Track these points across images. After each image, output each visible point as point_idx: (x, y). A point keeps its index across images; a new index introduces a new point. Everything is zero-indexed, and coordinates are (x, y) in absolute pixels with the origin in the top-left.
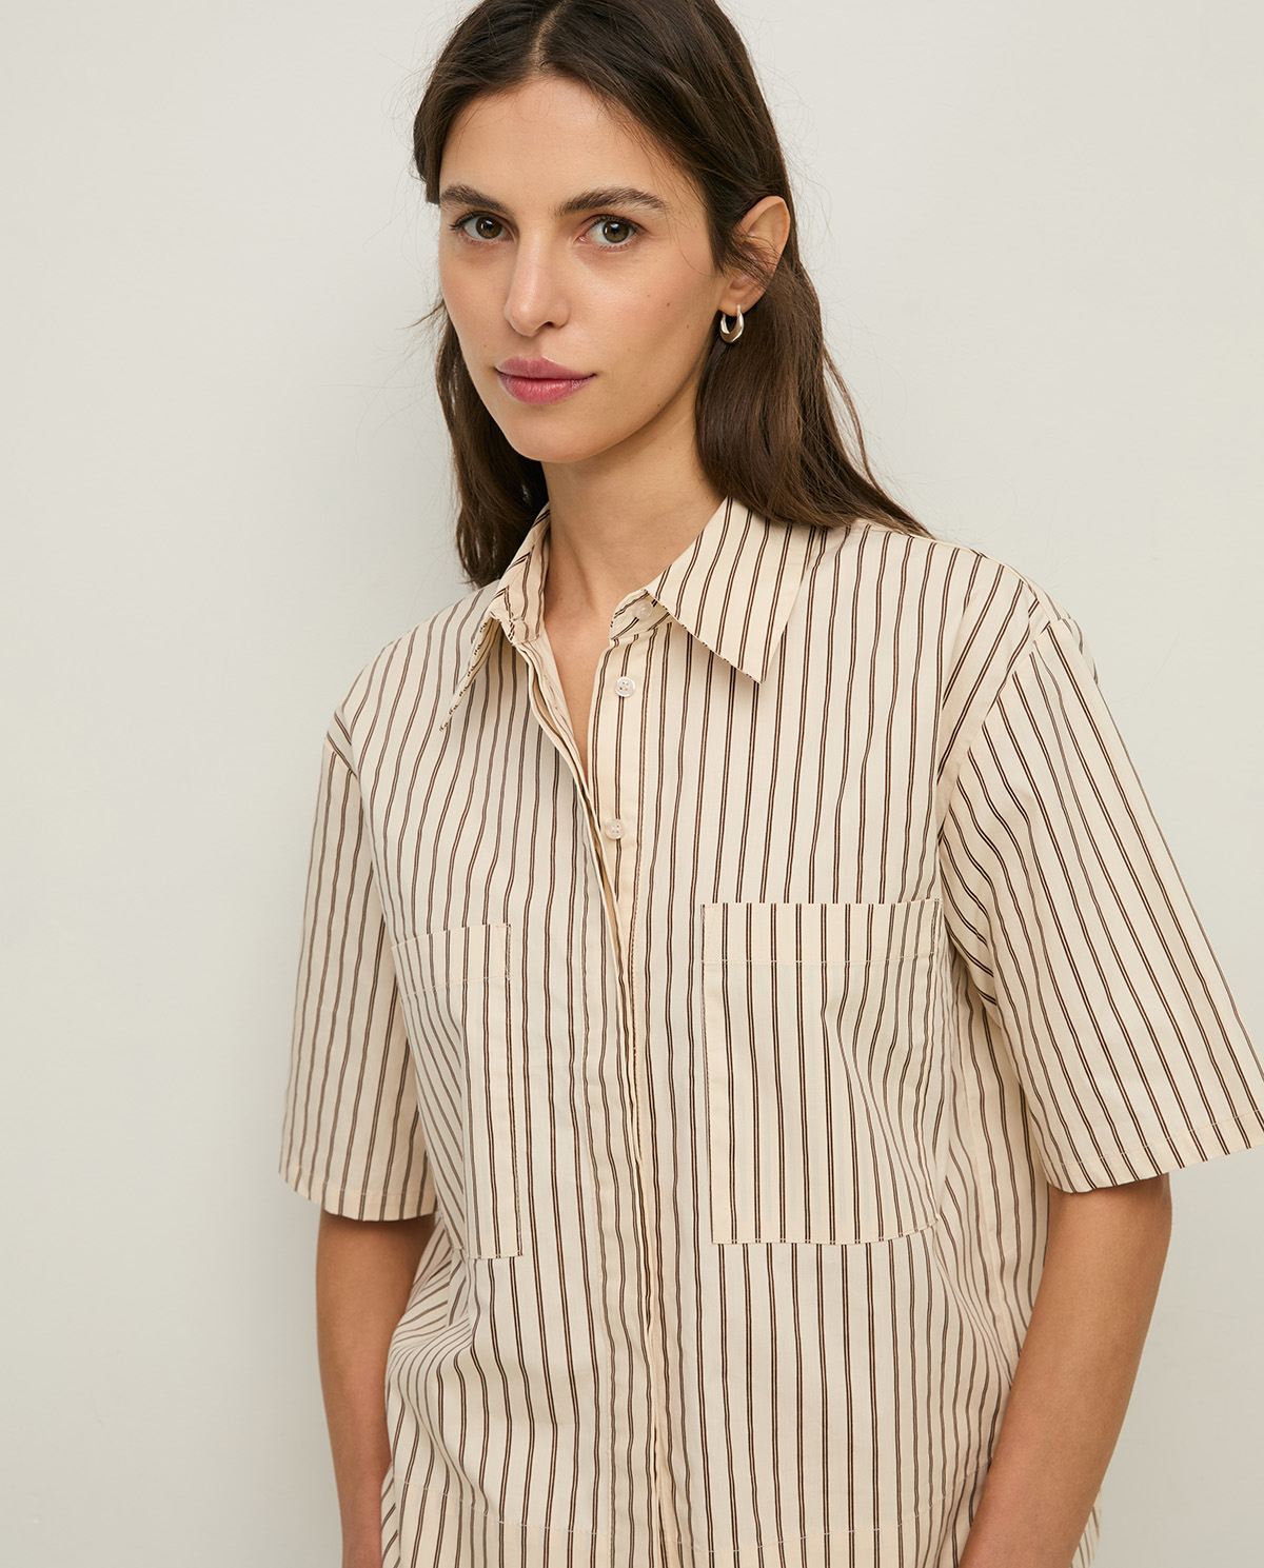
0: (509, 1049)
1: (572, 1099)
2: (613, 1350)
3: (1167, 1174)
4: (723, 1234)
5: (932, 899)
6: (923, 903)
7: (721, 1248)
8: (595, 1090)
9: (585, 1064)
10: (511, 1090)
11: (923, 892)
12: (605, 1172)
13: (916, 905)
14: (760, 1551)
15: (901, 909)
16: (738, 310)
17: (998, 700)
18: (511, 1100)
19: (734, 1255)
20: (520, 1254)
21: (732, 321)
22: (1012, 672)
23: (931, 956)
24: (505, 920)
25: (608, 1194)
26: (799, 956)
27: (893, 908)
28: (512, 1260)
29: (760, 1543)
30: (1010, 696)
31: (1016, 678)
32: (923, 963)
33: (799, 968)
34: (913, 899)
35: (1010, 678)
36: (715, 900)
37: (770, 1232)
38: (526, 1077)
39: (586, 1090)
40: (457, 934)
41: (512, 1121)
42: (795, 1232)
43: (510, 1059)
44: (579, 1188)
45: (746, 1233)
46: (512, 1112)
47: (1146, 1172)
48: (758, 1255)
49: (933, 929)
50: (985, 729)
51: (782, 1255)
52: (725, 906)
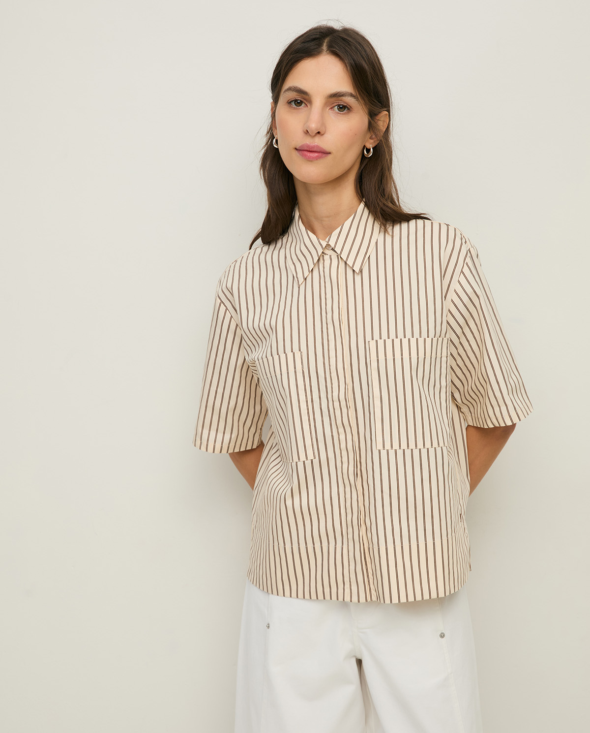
0: (306, 393)
1: (328, 407)
2: (345, 488)
3: (516, 424)
4: (380, 447)
5: (446, 338)
6: (443, 339)
7: (379, 451)
8: (337, 404)
9: (332, 396)
10: (307, 406)
11: (443, 335)
12: (341, 430)
13: (440, 339)
14: (395, 548)
15: (435, 340)
16: (370, 146)
17: (462, 272)
18: (308, 409)
19: (384, 453)
20: (315, 458)
21: (368, 151)
22: (465, 262)
23: (447, 357)
24: (300, 350)
25: (342, 437)
26: (402, 355)
27: (432, 339)
28: (312, 460)
29: (394, 545)
30: (466, 270)
31: (467, 264)
32: (444, 359)
33: (402, 359)
34: (440, 337)
35: (465, 264)
36: (373, 339)
37: (396, 445)
38: (312, 401)
39: (333, 404)
40: (283, 356)
41: (309, 416)
42: (404, 446)
43: (306, 396)
44: (332, 436)
45: (388, 446)
46: (308, 413)
47: (509, 423)
48: (392, 453)
49: (447, 348)
50: (459, 282)
51: (400, 453)
52: (377, 341)
